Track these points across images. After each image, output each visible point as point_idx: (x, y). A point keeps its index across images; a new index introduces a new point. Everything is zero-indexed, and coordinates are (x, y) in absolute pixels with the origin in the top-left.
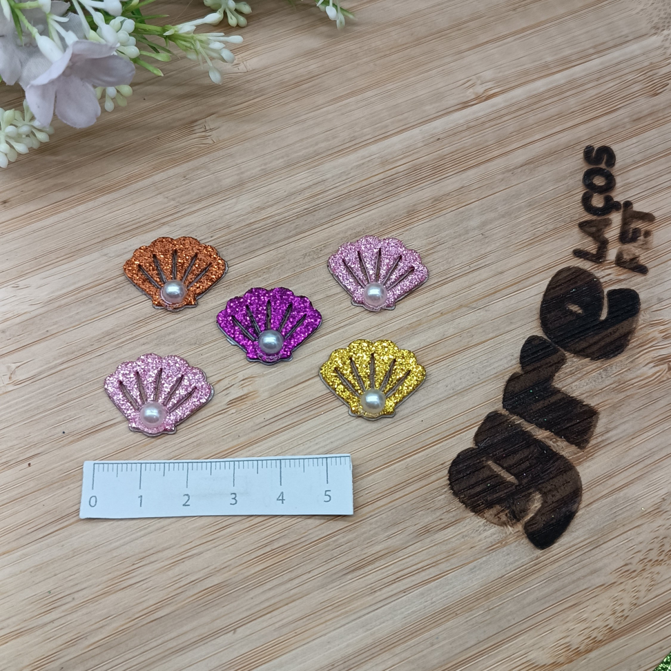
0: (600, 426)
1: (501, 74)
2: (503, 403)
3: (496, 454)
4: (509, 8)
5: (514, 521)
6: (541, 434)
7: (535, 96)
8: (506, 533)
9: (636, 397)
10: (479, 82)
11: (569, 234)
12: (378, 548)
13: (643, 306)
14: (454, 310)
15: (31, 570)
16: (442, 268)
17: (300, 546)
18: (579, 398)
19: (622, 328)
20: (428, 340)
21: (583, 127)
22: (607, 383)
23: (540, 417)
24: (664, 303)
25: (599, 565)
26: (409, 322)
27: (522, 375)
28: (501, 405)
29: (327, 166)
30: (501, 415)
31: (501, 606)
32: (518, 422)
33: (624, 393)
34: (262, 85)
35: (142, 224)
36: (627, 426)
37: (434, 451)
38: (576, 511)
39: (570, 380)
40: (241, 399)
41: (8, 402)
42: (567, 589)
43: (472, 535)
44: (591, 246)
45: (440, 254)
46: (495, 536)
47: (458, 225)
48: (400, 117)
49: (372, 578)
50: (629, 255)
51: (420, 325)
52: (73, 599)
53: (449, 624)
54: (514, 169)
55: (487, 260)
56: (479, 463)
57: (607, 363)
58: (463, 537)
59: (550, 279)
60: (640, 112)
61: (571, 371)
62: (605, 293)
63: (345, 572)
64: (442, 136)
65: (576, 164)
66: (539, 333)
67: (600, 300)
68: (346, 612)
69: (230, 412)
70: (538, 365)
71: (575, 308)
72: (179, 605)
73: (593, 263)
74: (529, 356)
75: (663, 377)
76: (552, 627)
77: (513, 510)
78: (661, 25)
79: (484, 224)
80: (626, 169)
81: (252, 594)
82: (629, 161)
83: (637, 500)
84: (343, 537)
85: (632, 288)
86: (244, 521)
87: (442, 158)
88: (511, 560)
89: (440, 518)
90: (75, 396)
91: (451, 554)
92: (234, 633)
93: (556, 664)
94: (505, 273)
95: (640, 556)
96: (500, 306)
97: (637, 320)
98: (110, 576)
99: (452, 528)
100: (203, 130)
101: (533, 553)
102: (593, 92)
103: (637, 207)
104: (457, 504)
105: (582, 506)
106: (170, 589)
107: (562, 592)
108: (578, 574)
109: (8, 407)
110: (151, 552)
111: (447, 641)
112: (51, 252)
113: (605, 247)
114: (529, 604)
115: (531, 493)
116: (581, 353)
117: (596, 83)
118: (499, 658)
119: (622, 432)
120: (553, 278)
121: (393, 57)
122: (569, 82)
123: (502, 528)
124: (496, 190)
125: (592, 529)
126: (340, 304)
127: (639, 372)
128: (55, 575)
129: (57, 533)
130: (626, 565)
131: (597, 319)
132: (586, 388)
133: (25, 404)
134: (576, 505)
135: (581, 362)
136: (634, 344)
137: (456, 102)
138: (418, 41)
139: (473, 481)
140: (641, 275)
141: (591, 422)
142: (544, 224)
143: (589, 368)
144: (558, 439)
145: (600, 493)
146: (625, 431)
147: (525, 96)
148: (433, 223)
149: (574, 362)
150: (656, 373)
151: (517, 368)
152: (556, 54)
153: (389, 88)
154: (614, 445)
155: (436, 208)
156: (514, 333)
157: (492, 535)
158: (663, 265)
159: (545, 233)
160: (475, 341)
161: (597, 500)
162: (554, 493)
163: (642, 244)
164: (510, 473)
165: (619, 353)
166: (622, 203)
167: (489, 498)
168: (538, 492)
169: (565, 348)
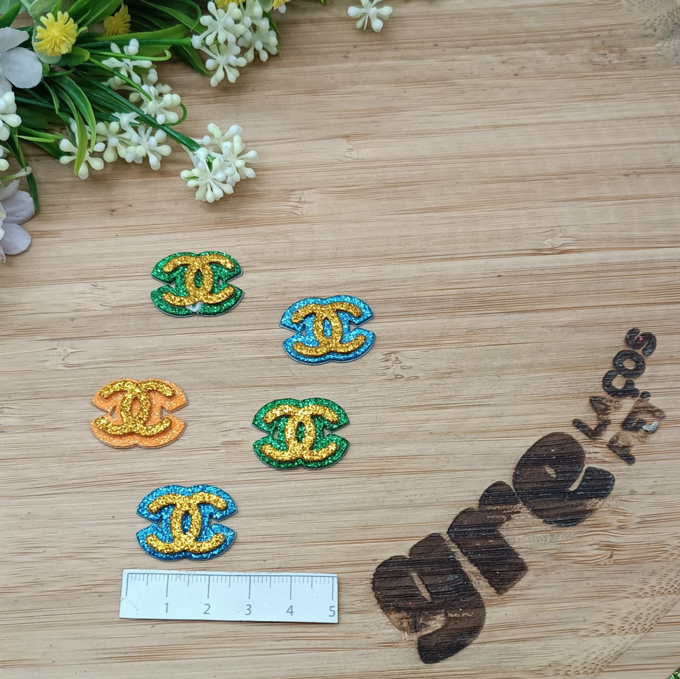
0: (524, 581)
1: (585, 233)
2: (449, 529)
6: (469, 568)
7: (607, 264)
8: (401, 637)
9: (569, 569)
10: (561, 235)
11: (577, 404)
13: (613, 492)
14: (442, 434)
15: (23, 517)
16: (449, 393)
18: (516, 550)
20: (410, 452)
21: (638, 309)
22: (548, 547)
24: (635, 497)
26: (399, 430)
28: (447, 530)
29: (390, 268)
32: (454, 550)
33: (559, 561)
34: (364, 175)
36: (548, 590)
37: (373, 546)
39: (516, 532)
40: (234, 443)
41: (54, 378)
43: (373, 628)
44: (591, 420)
45: (453, 381)
46: (391, 636)
47: (481, 360)
48: (474, 245)
50: (624, 441)
51: (407, 436)
52: (45, 551)
54: (555, 326)
55: (491, 401)
58: (363, 626)
59: (541, 437)
61: (521, 524)
62: (585, 468)
64: (503, 274)
65: (617, 341)
66: (509, 481)
69: (220, 451)
71: (550, 471)
73: (587, 438)
75: (601, 561)
77: (415, 622)
79: (502, 368)
80: (660, 362)
82: (667, 355)
83: (526, 655)
85: (612, 473)
87: (494, 294)
88: (396, 661)
89: (352, 603)
91: (348, 636)
92: (151, 628)
94: (503, 418)
96: (483, 446)
97: (603, 503)
99: (359, 615)
100: (298, 200)
101: (417, 663)
102: (664, 279)
103: (654, 401)
104: (371, 598)
105: (475, 641)
112: (133, 266)
116: (536, 512)
119: (539, 594)
120: (543, 438)
121: (492, 186)
122: (647, 262)
123: (400, 632)
124: (530, 340)
125: (476, 664)
126: (348, 394)
127: (581, 549)
132: (528, 544)
134: (471, 639)
135: (536, 520)
137: (532, 247)
138: (522, 179)
139: (394, 584)
140: (626, 464)
141: (518, 575)
142: (558, 386)
143: (539, 528)
144: (482, 578)
145: (497, 637)
146: (544, 594)
147: (597, 262)
148: (460, 351)
149: (527, 517)
150: (597, 555)
151: (475, 505)
152: (647, 231)
153: (475, 214)
154: (529, 602)
155: (469, 338)
156: (486, 473)
157: (389, 634)
158: (652, 462)
159: (556, 394)
160: (450, 468)
161: (491, 642)
162: (457, 622)
163: (642, 437)
164: (428, 590)
165: (572, 526)
166: (641, 392)
167: (401, 604)
168: (443, 615)
169: (525, 503)
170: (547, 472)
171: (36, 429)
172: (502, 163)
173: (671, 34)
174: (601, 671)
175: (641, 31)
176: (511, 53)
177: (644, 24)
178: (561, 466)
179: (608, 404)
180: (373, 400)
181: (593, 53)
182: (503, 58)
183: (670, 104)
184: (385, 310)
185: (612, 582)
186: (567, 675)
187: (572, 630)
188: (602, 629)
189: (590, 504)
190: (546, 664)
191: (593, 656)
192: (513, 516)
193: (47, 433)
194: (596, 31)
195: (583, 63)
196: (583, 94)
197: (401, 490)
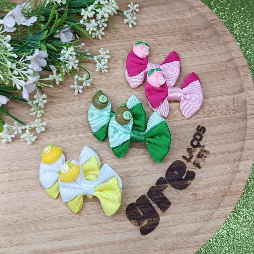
0: (171, 208)
3: (141, 206)
5: (139, 225)
6: (154, 205)
8: (135, 228)
9: (183, 203)
11: (183, 151)
12: (102, 221)
13: (195, 178)
14: (144, 163)
18: (168, 198)
19: (187, 182)
21: (200, 119)
22: (177, 196)
23: (156, 200)
24: (202, 179)
25: (156, 244)
26: (131, 163)
27: (155, 187)
28: (147, 194)
30: (146, 196)
31: (127, 246)
32: (149, 200)
36: (178, 210)
37: (125, 200)
38: (155, 228)
39: (167, 192)
43: (127, 225)
44: (188, 156)
50: (197, 162)
51: (134, 164)
53: (113, 246)
54: (175, 126)
57: (179, 191)
58: (124, 225)
59: (173, 162)
60: (218, 119)
61: (169, 190)
62: (187, 171)
63: (92, 224)
65: (194, 130)
66: (164, 177)
67: (184, 172)
68: (89, 234)
70: (161, 186)
71: (176, 173)
73: (187, 161)
74: (159, 182)
75: (193, 200)
77: (139, 223)
78: (236, 93)
80: (207, 136)
83: (172, 230)
84: (95, 215)
85: (194, 172)
88: (134, 235)
92: (62, 230)
97: (192, 181)
99: (122, 222)
101: (140, 235)
103: (206, 148)
104: (126, 216)
105: (157, 227)
106: (50, 214)
107: (144, 248)
108: (149, 245)
113: (192, 157)
115: (145, 220)
116: (173, 186)
120: (174, 162)
123: (134, 226)
125: (157, 234)
127: (187, 196)
130: (162, 247)
131: (182, 178)
132: (171, 196)
134: (156, 227)
135: (172, 188)
136: (189, 188)
139: (132, 211)
140: (199, 169)
142: (177, 145)
143: (174, 191)
144: (158, 208)
145: (163, 225)
149: (170, 188)
150: (191, 198)
151: (155, 185)
154: (172, 214)
156: (157, 175)
157: (131, 227)
158: (206, 168)
159: (177, 148)
160: (147, 174)
161: (162, 227)
162: (152, 222)
163: (203, 160)
164: (142, 212)
165: (183, 189)
166: (202, 146)
167: (134, 217)
168: (147, 220)
169: (170, 183)
170: (175, 173)
171: (21, 170)
173: (206, 28)
174: (194, 235)
175: (197, 27)
176: (158, 37)
177: (198, 25)
178: (179, 171)
179: (192, 150)
181: (183, 36)
182: (155, 39)
183: (206, 51)
185: (196, 206)
186: (184, 236)
187: (186, 222)
188: (194, 221)
189: (189, 182)
190: (178, 233)
191: (191, 230)
192: (166, 188)
193: (26, 171)
194: (183, 28)
195: (180, 39)
196: (180, 50)
197: (132, 182)
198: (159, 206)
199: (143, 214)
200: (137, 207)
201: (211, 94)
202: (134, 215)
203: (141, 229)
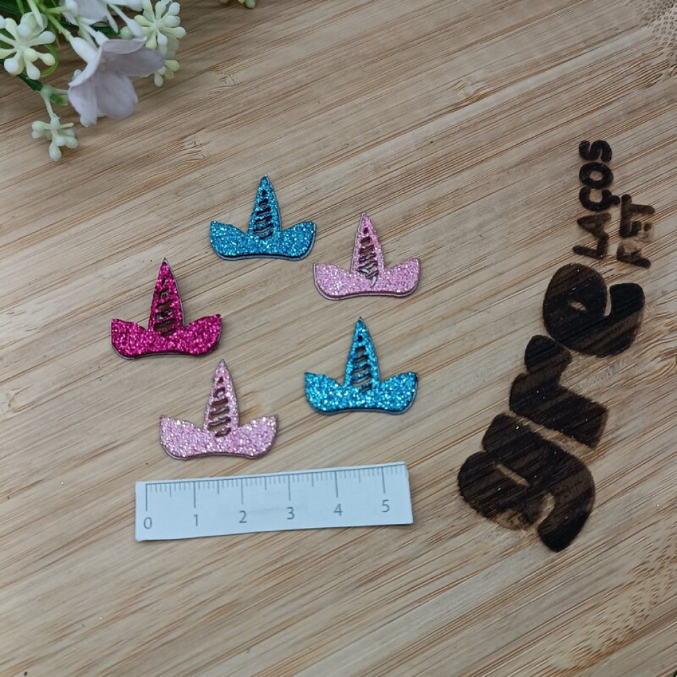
0: (610, 424)
1: (491, 74)
2: (510, 405)
3: (505, 458)
4: (496, 7)
5: (527, 525)
6: (550, 435)
7: (527, 93)
8: (519, 537)
9: (646, 392)
10: (469, 83)
11: (568, 232)
12: (389, 559)
13: (647, 300)
14: (455, 314)
15: (40, 598)
16: (441, 272)
17: (310, 560)
18: (587, 396)
19: (627, 323)
20: (432, 345)
21: (576, 122)
22: (615, 379)
23: (548, 418)
24: (668, 296)
25: (616, 565)
26: (410, 329)
27: (527, 376)
28: (508, 408)
29: (321, 175)
30: (508, 417)
31: (518, 612)
32: (526, 424)
33: (633, 389)
34: (250, 98)
35: (136, 243)
36: (637, 422)
37: (442, 457)
38: (590, 511)
39: (576, 379)
41: (8, 429)
42: (586, 591)
43: (485, 541)
44: (591, 242)
45: (438, 258)
46: (509, 540)
47: (456, 228)
48: (392, 122)
49: (385, 589)
50: (630, 249)
51: (422, 330)
52: (83, 626)
53: (466, 632)
54: (509, 168)
55: (486, 262)
56: (488, 467)
57: (613, 360)
58: (476, 543)
59: (551, 277)
60: (635, 104)
61: (577, 369)
62: (608, 289)
63: (357, 585)
64: (435, 139)
65: (571, 160)
66: (542, 332)
67: (603, 296)
68: (361, 625)
70: (544, 365)
71: (578, 306)
72: (191, 626)
73: (594, 260)
74: (533, 356)
75: (672, 370)
76: (572, 630)
77: (525, 514)
78: (651, 15)
79: (481, 225)
80: (623, 163)
81: (264, 611)
82: (625, 154)
83: (651, 496)
84: (355, 549)
85: (635, 283)
86: (252, 538)
87: (436, 161)
88: (527, 564)
89: (451, 525)
90: (76, 420)
91: (465, 561)
92: (248, 652)
93: (577, 669)
94: (505, 274)
95: (657, 554)
96: (502, 307)
97: (642, 315)
98: (119, 601)
99: (464, 534)
100: (193, 145)
101: (548, 556)
102: (586, 87)
103: (636, 201)
104: (468, 512)
105: (595, 505)
106: (180, 611)
107: (580, 594)
108: (595, 576)
109: (8, 435)
110: (160, 574)
111: (465, 650)
112: (45, 276)
113: (606, 243)
114: (547, 608)
115: (543, 496)
116: (586, 351)
117: (589, 77)
118: (519, 664)
119: (632, 429)
120: (554, 277)
121: (381, 62)
122: (562, 78)
123: (515, 532)
124: (492, 190)
125: (607, 529)
126: (339, 314)
127: (646, 367)
128: (64, 602)
129: (63, 559)
130: (643, 564)
131: (602, 315)
132: (594, 386)
133: (24, 431)
134: (589, 506)
135: (587, 359)
136: (640, 339)
137: (447, 104)
138: (406, 46)
139: (483, 486)
140: (644, 269)
141: (600, 420)
142: (542, 222)
143: (595, 366)
144: (568, 439)
145: (613, 492)
146: (635, 427)
147: (516, 95)
148: (430, 227)
149: (579, 360)
150: (664, 367)
151: (522, 369)
152: (546, 51)
153: (378, 94)
154: (625, 442)
155: (433, 211)
156: (517, 334)
157: (505, 539)
158: (666, 257)
159: (544, 231)
160: (478, 344)
161: (611, 499)
162: (567, 493)
163: (644, 238)
164: (521, 476)
165: (626, 349)
166: (620, 197)
167: (501, 502)
168: (550, 494)
170: (575, 308)
172: (380, 39)
178: (585, 298)
180: (368, 309)
184: (336, 217)
189: (631, 321)
197: (442, 387)
198: (569, 433)
199: (528, 478)
200: (496, 464)
201: (576, 42)
202: (495, 495)
203: (540, 535)
